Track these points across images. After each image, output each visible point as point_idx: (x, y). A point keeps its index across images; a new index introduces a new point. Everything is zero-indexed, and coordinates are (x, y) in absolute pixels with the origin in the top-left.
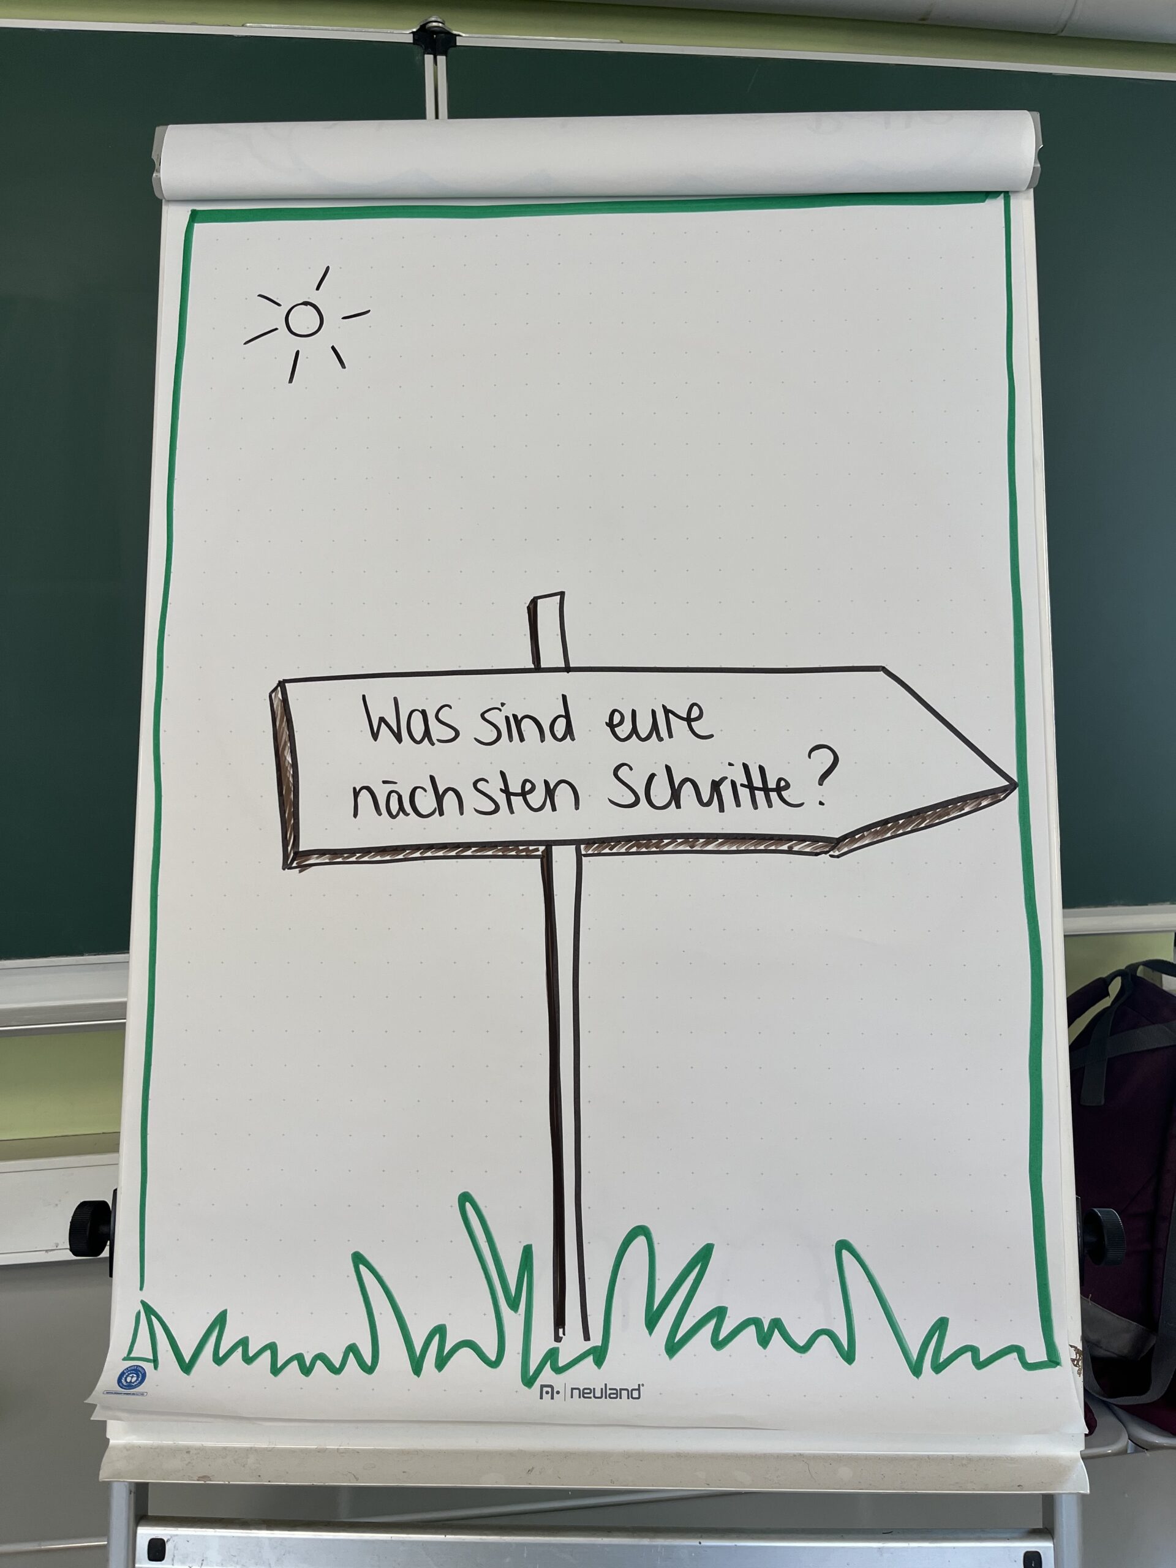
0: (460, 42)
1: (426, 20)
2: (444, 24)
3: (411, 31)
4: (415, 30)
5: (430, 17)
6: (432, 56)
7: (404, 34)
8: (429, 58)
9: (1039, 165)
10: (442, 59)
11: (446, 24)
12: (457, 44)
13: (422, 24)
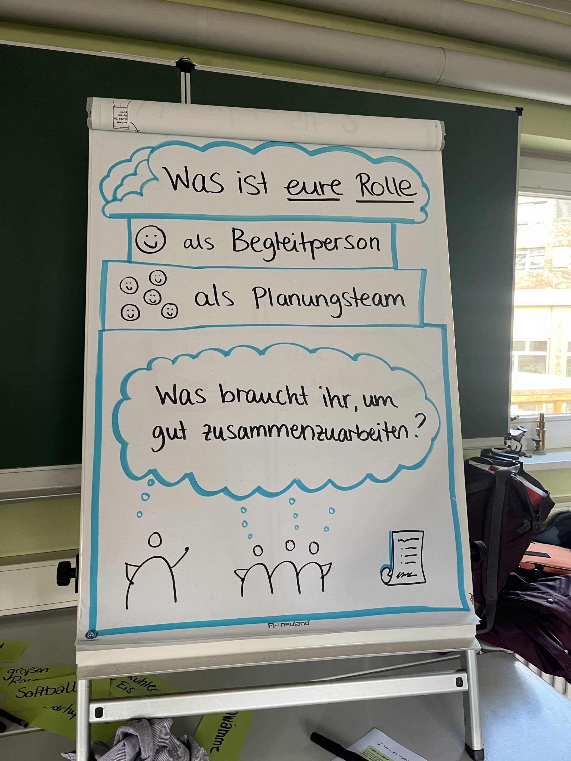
0: (196, 68)
1: (182, 57)
2: (189, 59)
3: (175, 61)
4: (177, 61)
5: (183, 56)
6: (184, 73)
7: (173, 63)
8: (183, 74)
9: (444, 142)
10: (188, 75)
11: (190, 59)
12: (195, 69)
13: (180, 59)
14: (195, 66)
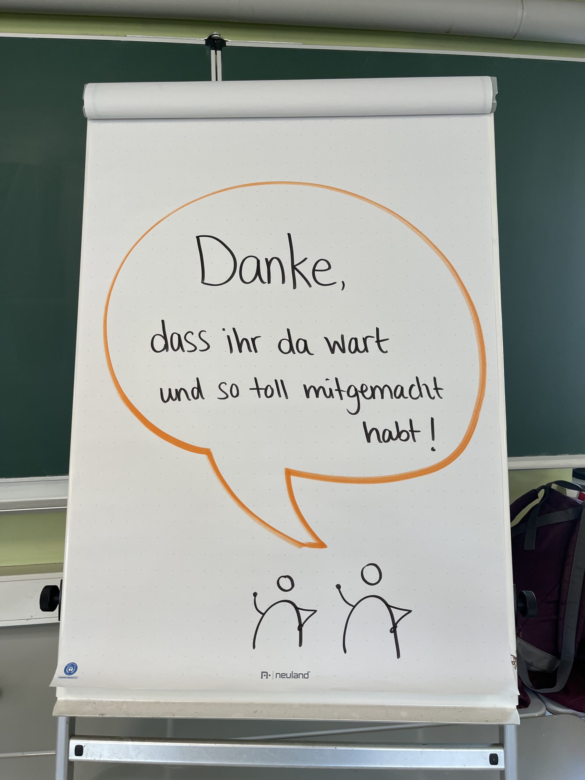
1: (212, 34)
2: (219, 35)
3: (204, 39)
5: (214, 32)
6: (214, 51)
7: (201, 40)
9: (496, 102)
10: (219, 52)
11: (221, 36)
12: (227, 45)
13: (210, 35)
14: (226, 42)
